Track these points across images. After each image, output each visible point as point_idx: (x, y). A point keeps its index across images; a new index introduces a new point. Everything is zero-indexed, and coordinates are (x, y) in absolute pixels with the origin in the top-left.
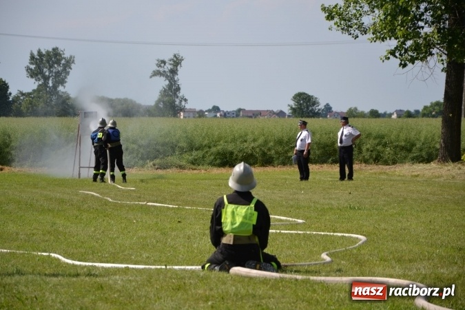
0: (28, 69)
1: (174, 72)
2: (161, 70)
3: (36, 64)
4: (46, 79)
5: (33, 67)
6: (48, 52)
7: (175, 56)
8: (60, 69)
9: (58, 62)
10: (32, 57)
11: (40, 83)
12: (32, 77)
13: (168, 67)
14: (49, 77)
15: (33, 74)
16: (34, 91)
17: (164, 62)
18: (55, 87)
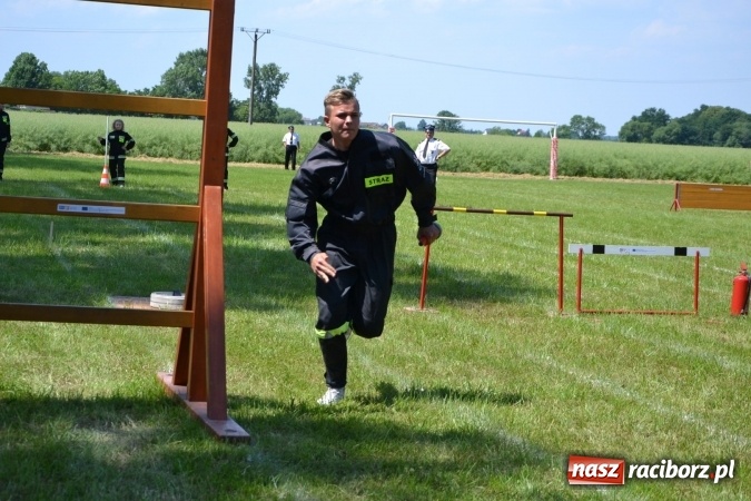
0: (246, 81)
2: (340, 85)
3: (253, 76)
4: (261, 89)
5: (250, 78)
6: (265, 67)
7: (354, 74)
8: (274, 82)
9: (273, 76)
10: (250, 70)
11: (255, 92)
12: (248, 87)
13: (348, 82)
14: (264, 89)
15: (250, 85)
17: (343, 79)
18: (268, 97)
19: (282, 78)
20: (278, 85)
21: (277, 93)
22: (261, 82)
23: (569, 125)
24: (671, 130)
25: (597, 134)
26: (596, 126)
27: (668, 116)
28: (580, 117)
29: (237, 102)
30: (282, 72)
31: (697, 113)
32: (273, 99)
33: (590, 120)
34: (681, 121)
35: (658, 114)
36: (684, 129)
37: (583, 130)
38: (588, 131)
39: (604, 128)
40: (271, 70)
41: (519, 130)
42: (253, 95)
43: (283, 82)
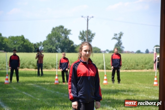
0: (79, 37)
1: (120, 38)
2: (116, 37)
3: (82, 35)
7: (121, 33)
9: (90, 35)
12: (80, 39)
13: (118, 36)
16: (80, 44)
17: (116, 34)
19: (93, 35)
20: (91, 38)
21: (91, 41)
22: (85, 37)
30: (93, 33)
40: (89, 32)
42: (82, 42)
43: (93, 37)
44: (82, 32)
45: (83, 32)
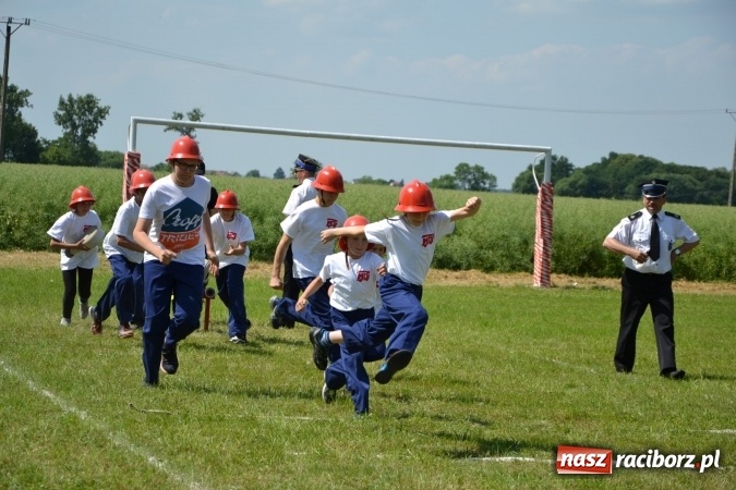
0: (57, 115)
3: (66, 109)
4: (74, 127)
5: (62, 113)
6: (81, 100)
7: (195, 111)
8: (91, 118)
9: (90, 110)
10: (62, 103)
11: (68, 130)
12: (60, 124)
13: (186, 121)
14: (79, 126)
15: (61, 121)
16: (60, 139)
17: (180, 116)
18: (84, 137)
19: (102, 113)
20: (96, 120)
21: (94, 131)
22: (75, 117)
23: (452, 174)
24: (576, 182)
25: (487, 186)
26: (485, 176)
27: (571, 165)
28: (466, 165)
29: (45, 142)
30: (101, 105)
31: (605, 162)
32: (90, 139)
33: (479, 169)
34: (587, 171)
35: (559, 163)
36: (592, 182)
37: (469, 181)
38: (477, 183)
39: (494, 178)
40: (88, 103)
41: (392, 181)
42: (66, 134)
43: (103, 117)
44: (66, 98)
45: (71, 99)
